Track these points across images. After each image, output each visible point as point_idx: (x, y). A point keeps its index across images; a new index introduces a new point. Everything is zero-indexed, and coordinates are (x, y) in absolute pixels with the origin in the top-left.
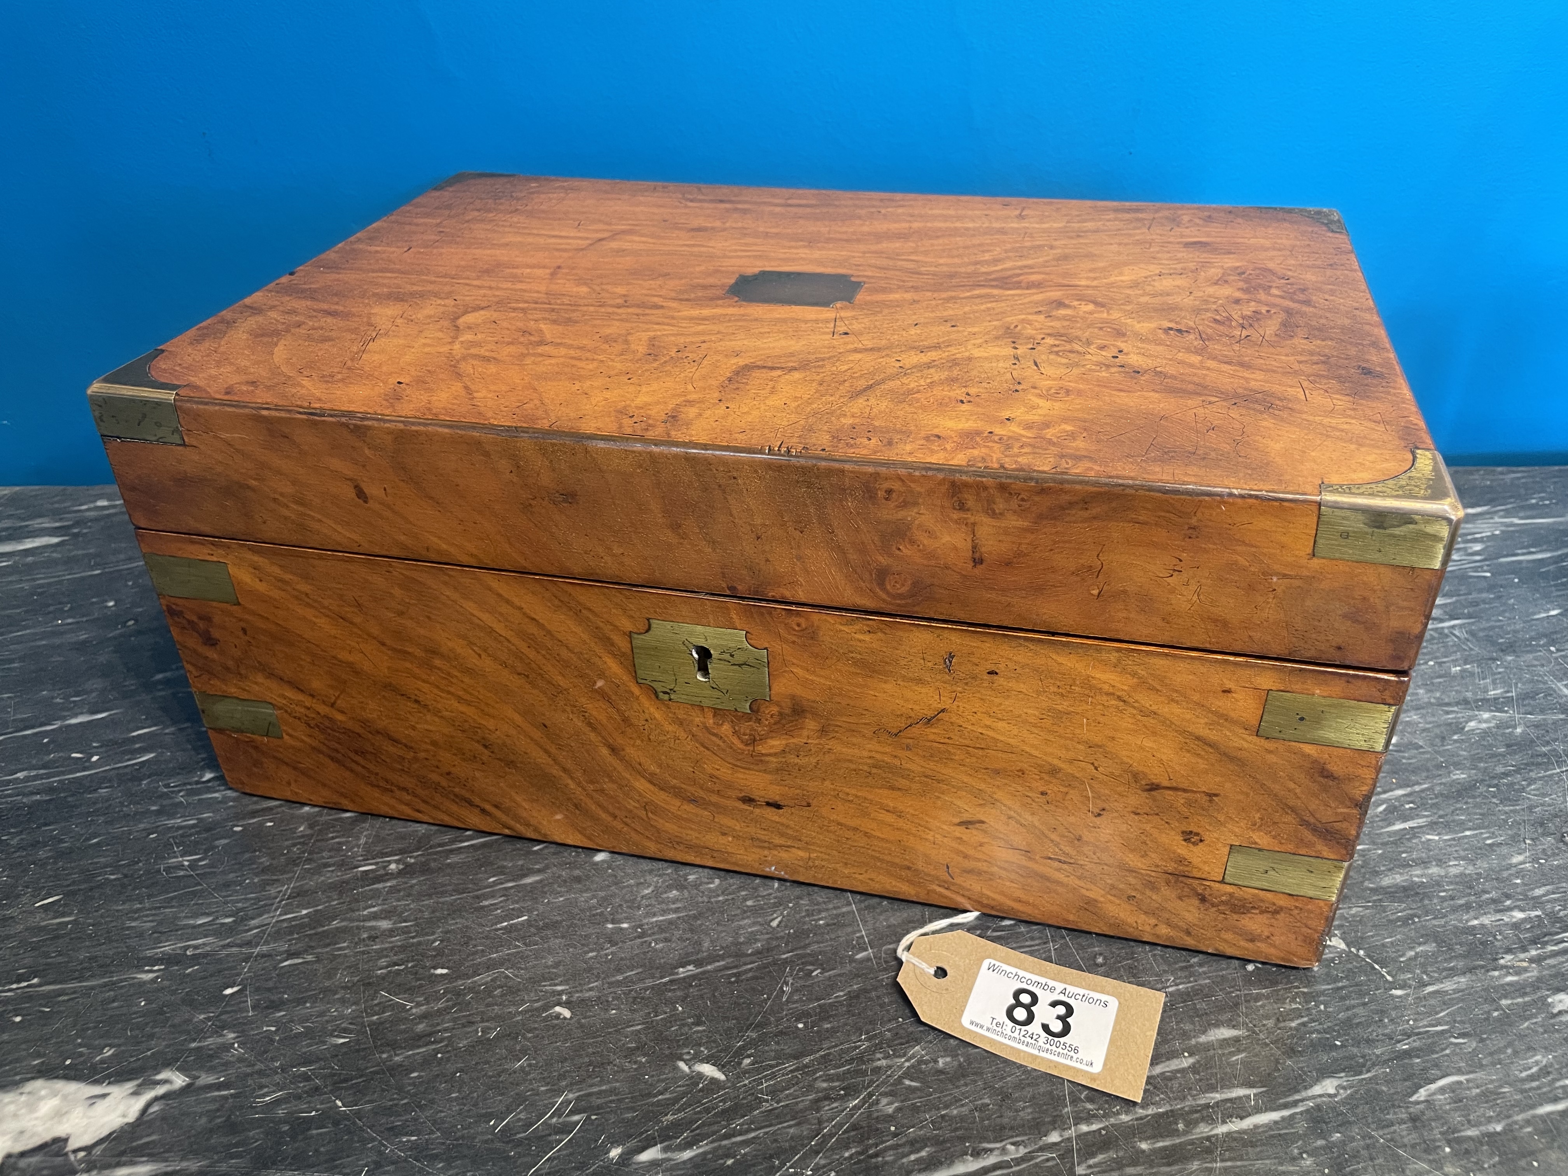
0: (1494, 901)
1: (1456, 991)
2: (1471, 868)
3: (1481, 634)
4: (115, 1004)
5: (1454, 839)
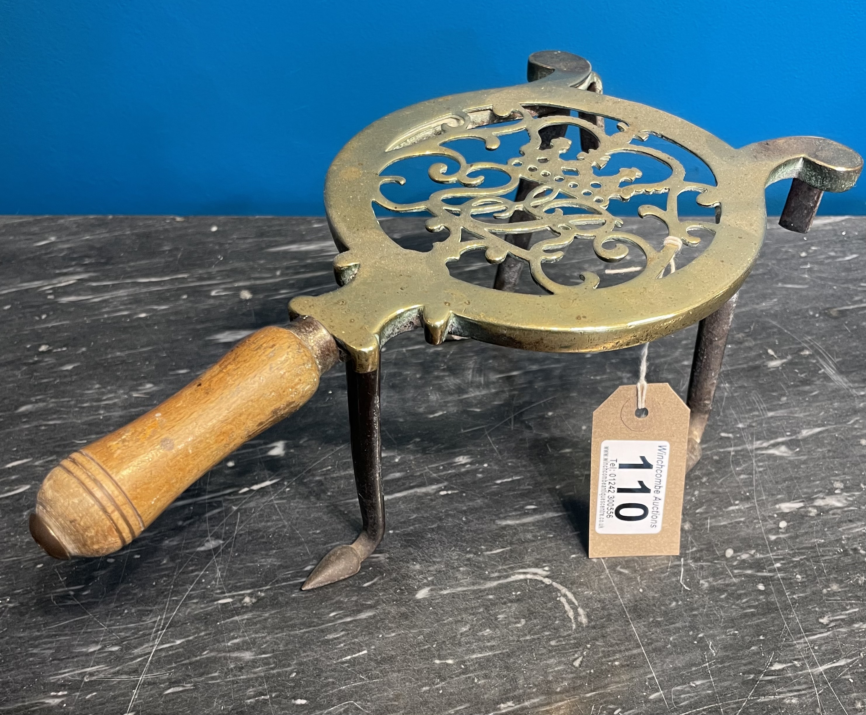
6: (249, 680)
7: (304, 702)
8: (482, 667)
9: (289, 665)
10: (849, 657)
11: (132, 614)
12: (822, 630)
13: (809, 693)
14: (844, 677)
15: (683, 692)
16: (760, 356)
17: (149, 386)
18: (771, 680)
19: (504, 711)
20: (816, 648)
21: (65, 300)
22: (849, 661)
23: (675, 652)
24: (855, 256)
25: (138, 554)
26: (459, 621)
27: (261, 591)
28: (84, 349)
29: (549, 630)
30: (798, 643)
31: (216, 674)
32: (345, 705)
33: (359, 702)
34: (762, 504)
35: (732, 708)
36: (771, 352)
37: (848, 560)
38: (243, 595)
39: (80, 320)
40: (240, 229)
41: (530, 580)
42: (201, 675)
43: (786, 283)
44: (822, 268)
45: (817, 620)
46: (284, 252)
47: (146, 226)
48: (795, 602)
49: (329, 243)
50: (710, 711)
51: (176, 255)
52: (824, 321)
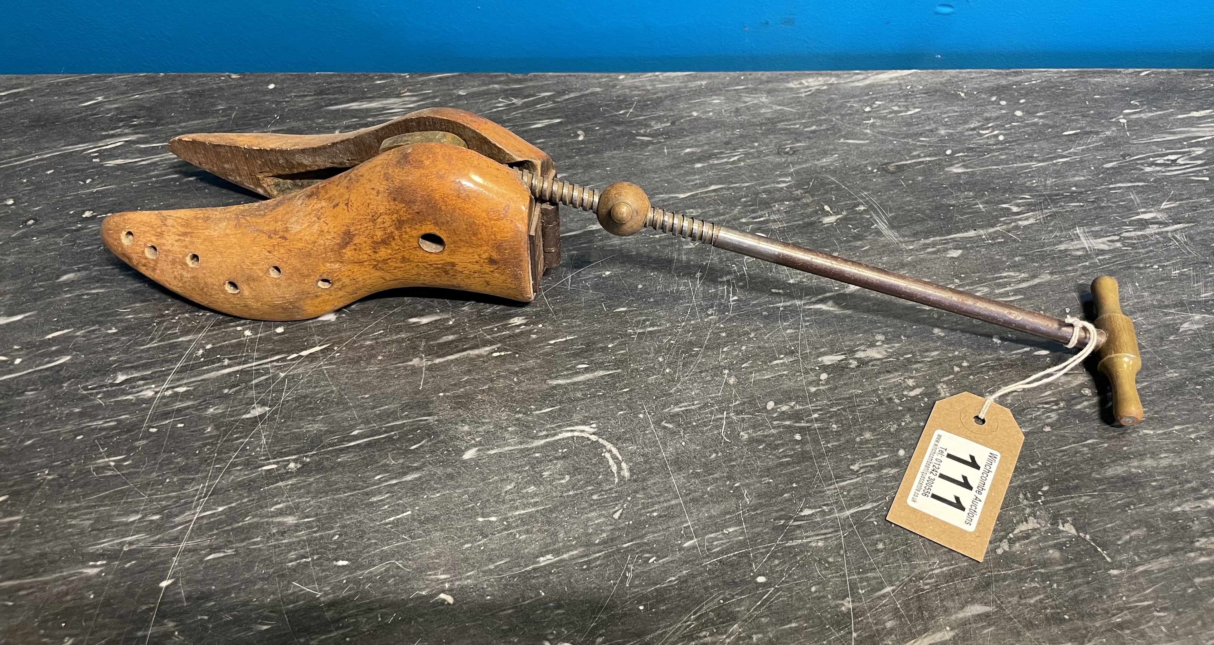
0: (1194, 490)
1: (1160, 571)
2: (1178, 459)
3: (1198, 238)
4: (69, 598)
5: (1165, 433)
6: (291, 544)
7: (345, 563)
8: (524, 523)
9: (332, 528)
10: (875, 501)
11: (174, 482)
12: (852, 477)
13: (835, 536)
14: (869, 520)
15: (716, 539)
16: (816, 212)
18: (800, 525)
19: (543, 564)
20: (845, 493)
21: (111, 163)
22: (875, 504)
23: (711, 501)
24: (917, 110)
25: (181, 423)
26: (504, 479)
27: (306, 457)
29: (592, 485)
30: (828, 489)
31: (259, 539)
32: (387, 564)
33: (401, 561)
34: (805, 357)
35: (761, 553)
36: (827, 208)
37: (882, 409)
38: (288, 460)
39: (127, 184)
40: (300, 86)
41: (577, 437)
42: (243, 541)
43: (847, 139)
44: (884, 122)
45: (848, 467)
46: (344, 110)
47: (199, 84)
48: (828, 450)
49: (392, 100)
50: (740, 556)
51: (230, 115)
52: (881, 176)
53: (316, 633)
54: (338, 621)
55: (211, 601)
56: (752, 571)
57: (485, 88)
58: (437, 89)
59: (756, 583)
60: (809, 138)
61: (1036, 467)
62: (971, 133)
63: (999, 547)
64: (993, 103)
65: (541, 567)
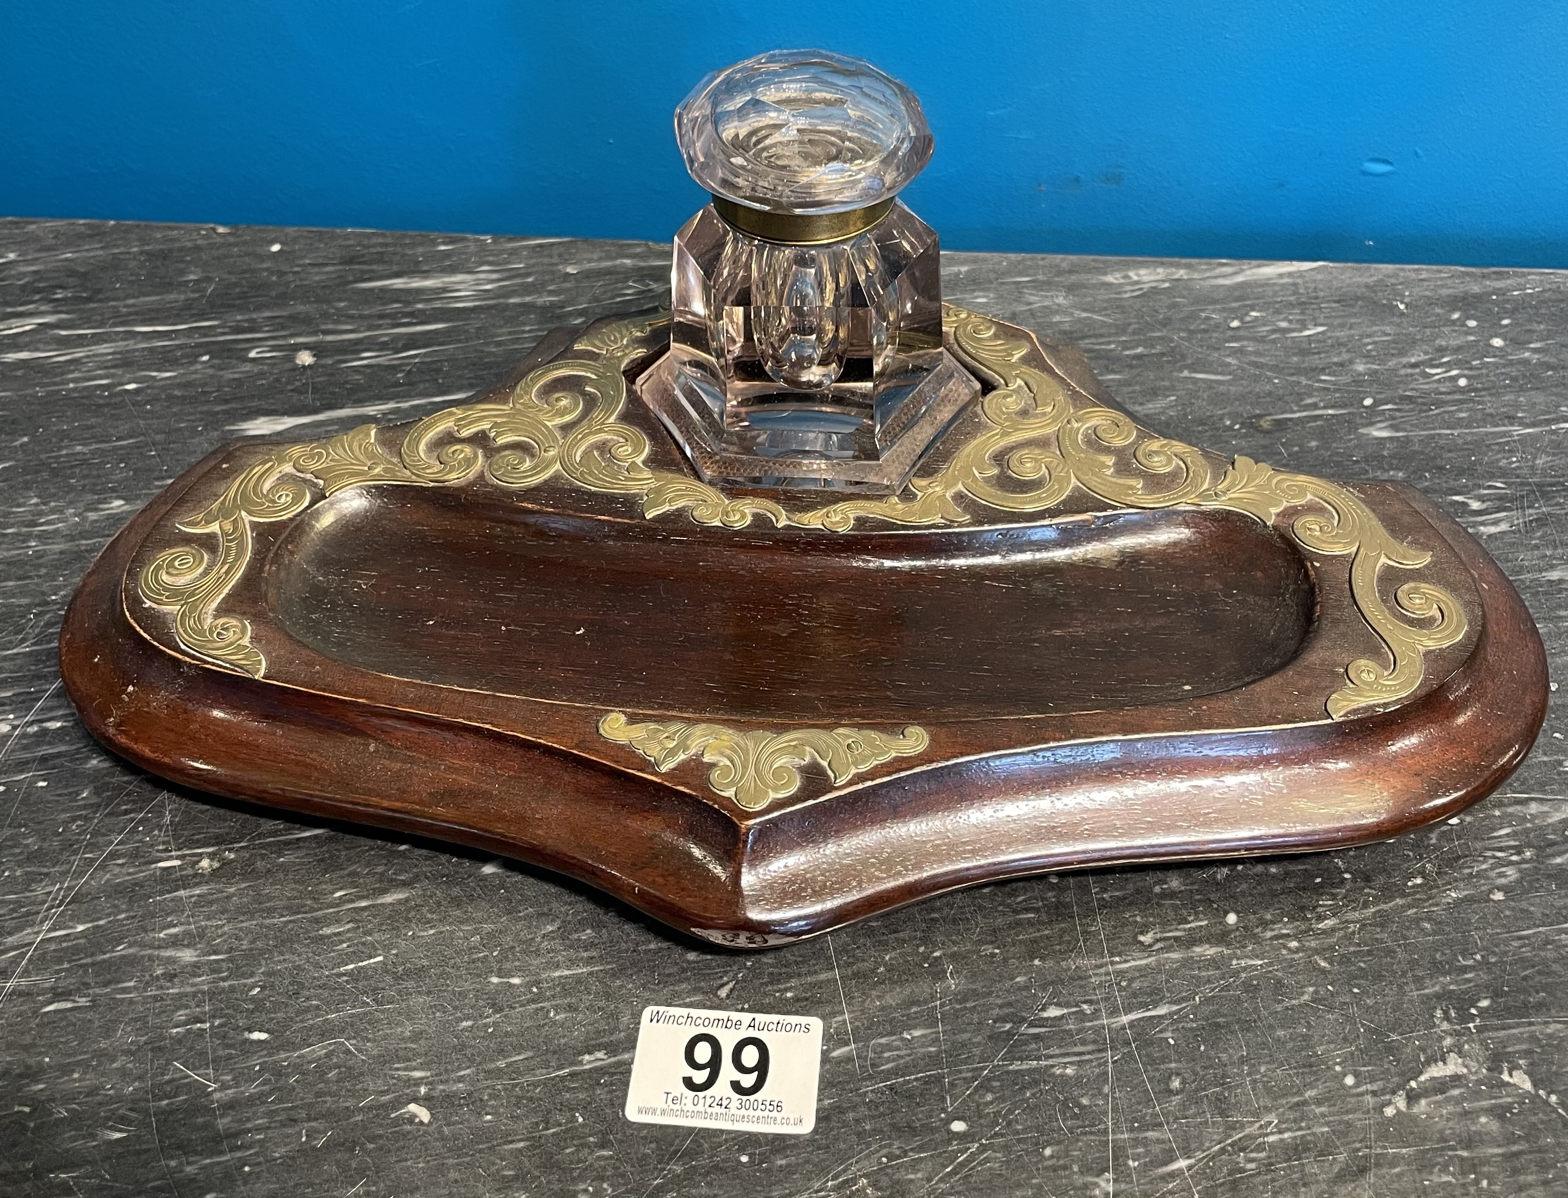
6: (181, 996)
7: (263, 1036)
8: (566, 993)
9: (252, 975)
10: (1176, 1002)
11: (16, 878)
12: (1139, 955)
13: (1097, 1059)
14: (1161, 1035)
15: (888, 1047)
17: (118, 503)
18: (1039, 1034)
19: (587, 1067)
20: (1124, 984)
21: (11, 357)
22: (1175, 1008)
23: (890, 979)
24: (1320, 329)
25: (44, 780)
26: (544, 914)
27: (230, 850)
28: (26, 439)
30: (1095, 975)
31: (132, 984)
32: (330, 1044)
33: (354, 1042)
35: (965, 1079)
38: (201, 854)
39: (29, 391)
40: (318, 248)
42: (106, 985)
43: (1196, 371)
44: (1261, 347)
45: (1135, 937)
46: (382, 290)
47: (167, 240)
48: (1103, 905)
49: (459, 277)
50: (927, 1081)
51: (205, 289)
52: (1245, 436)
53: (196, 1153)
54: (236, 1135)
55: (38, 1082)
56: (944, 1110)
57: (609, 264)
58: (532, 261)
59: (949, 1131)
60: (1131, 367)
61: (1471, 962)
62: (1409, 371)
63: (1389, 1103)
64: (1454, 322)
65: (584, 1071)
